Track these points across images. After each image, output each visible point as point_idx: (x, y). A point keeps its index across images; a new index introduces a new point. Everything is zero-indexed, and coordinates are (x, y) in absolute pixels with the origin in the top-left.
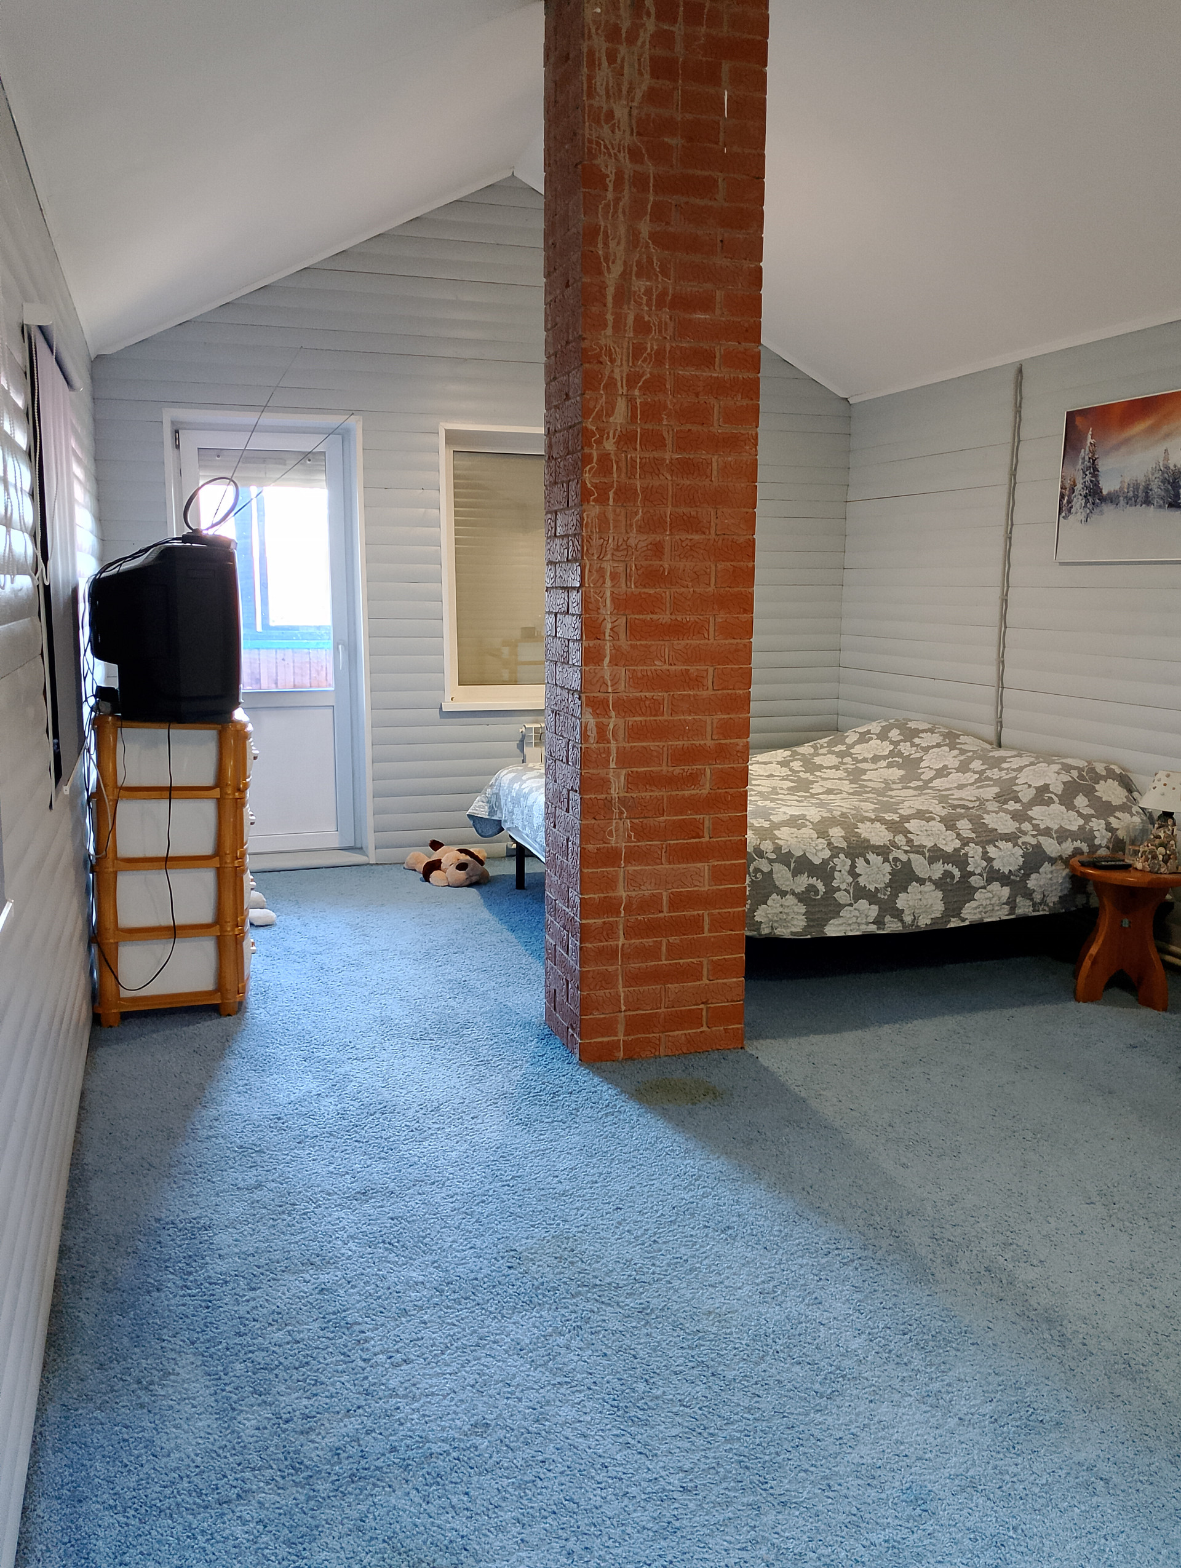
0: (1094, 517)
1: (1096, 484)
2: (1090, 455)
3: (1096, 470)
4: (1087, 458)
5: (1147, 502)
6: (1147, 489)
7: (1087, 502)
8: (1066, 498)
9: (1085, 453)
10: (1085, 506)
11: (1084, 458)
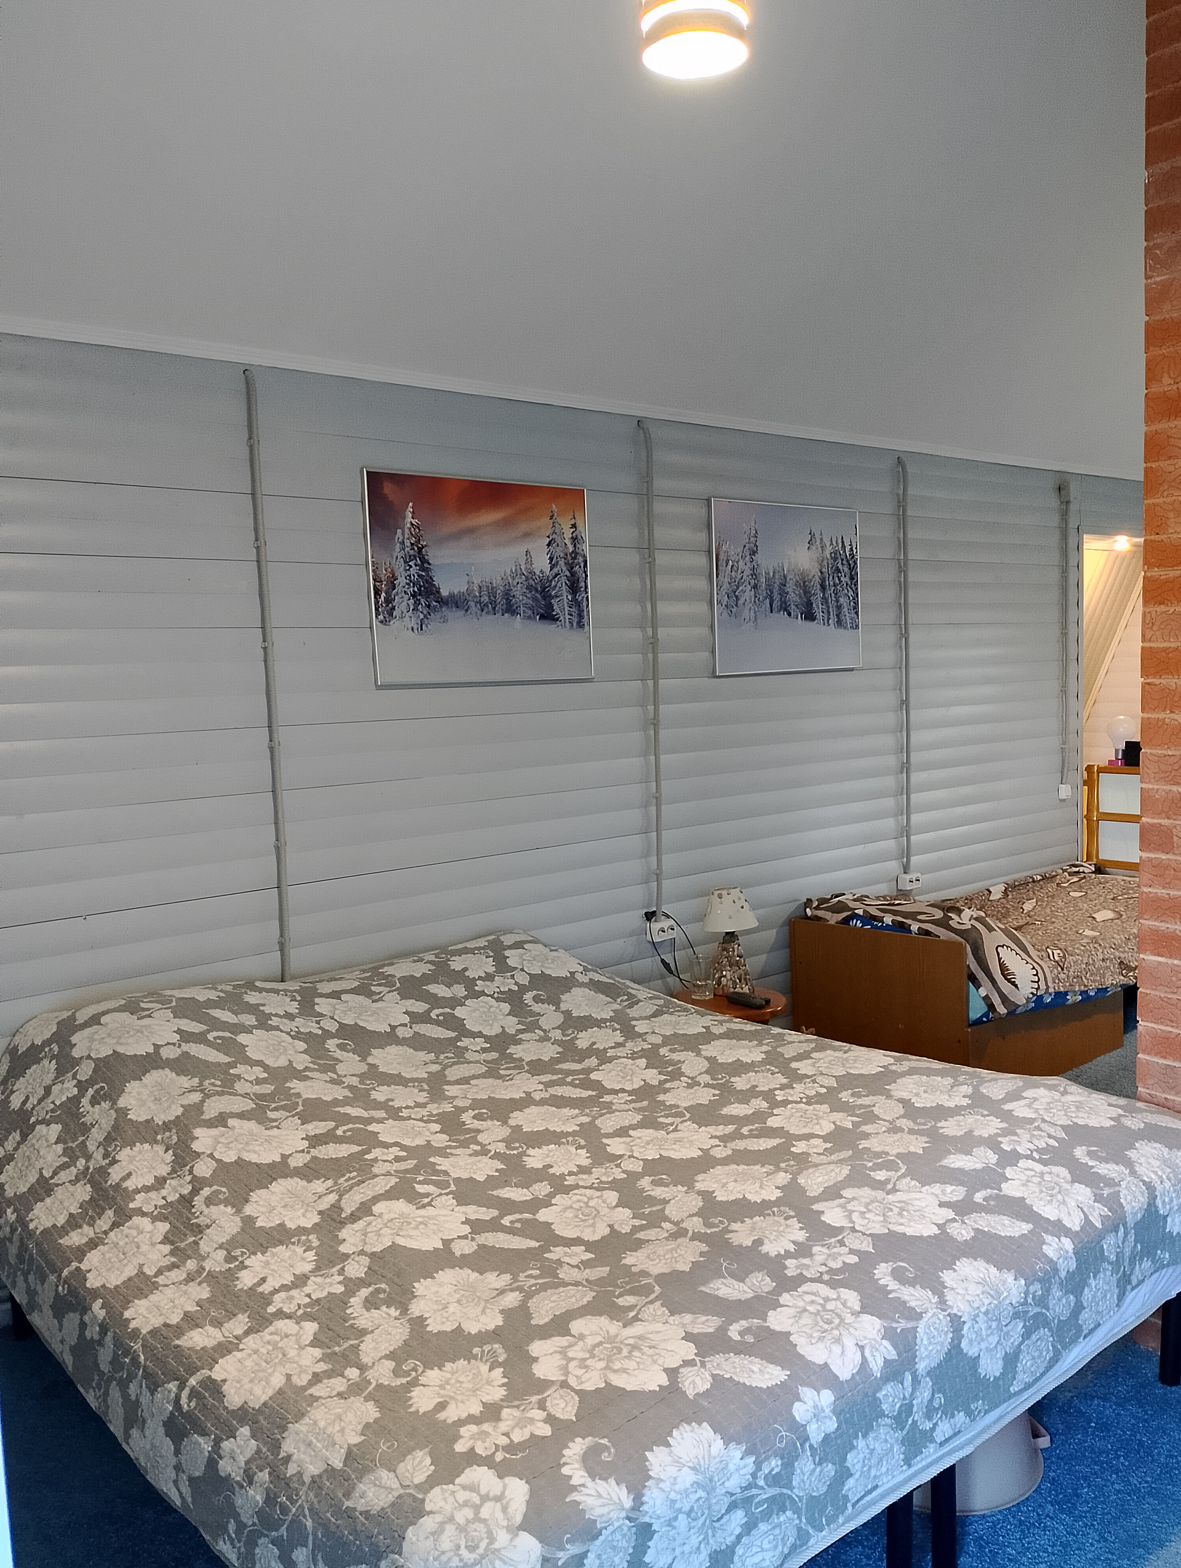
0: (432, 625)
1: (429, 581)
2: (413, 540)
3: (424, 561)
4: (407, 543)
5: (510, 609)
6: (507, 595)
7: (417, 603)
8: (383, 594)
9: (403, 536)
10: (415, 609)
11: (403, 543)
